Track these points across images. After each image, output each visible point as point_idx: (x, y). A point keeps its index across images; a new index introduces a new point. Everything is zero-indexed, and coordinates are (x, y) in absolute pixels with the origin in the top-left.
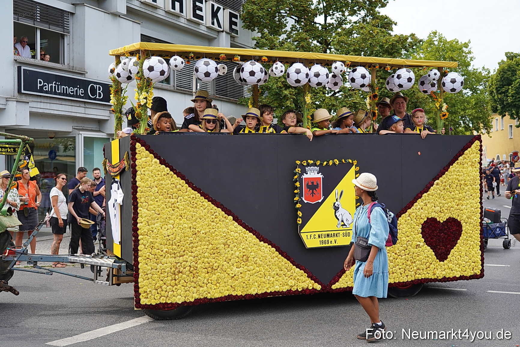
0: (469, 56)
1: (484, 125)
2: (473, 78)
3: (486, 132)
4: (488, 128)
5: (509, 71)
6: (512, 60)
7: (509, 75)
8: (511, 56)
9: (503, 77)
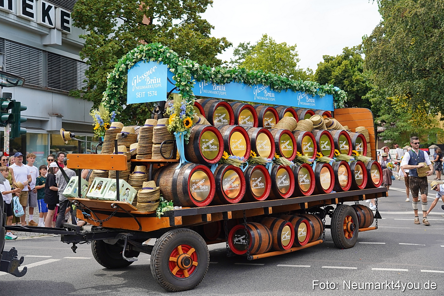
0: (295, 58)
2: (299, 77)
5: (325, 72)
6: (329, 62)
7: (325, 75)
8: (327, 59)
9: (320, 77)
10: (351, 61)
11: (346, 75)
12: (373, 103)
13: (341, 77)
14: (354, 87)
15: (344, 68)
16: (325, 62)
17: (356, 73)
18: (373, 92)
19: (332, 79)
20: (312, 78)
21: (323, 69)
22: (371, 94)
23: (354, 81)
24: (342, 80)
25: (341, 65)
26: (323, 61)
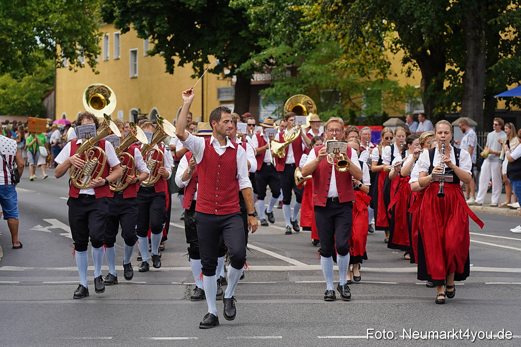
1: (84, 47)
3: (88, 63)
4: (92, 54)
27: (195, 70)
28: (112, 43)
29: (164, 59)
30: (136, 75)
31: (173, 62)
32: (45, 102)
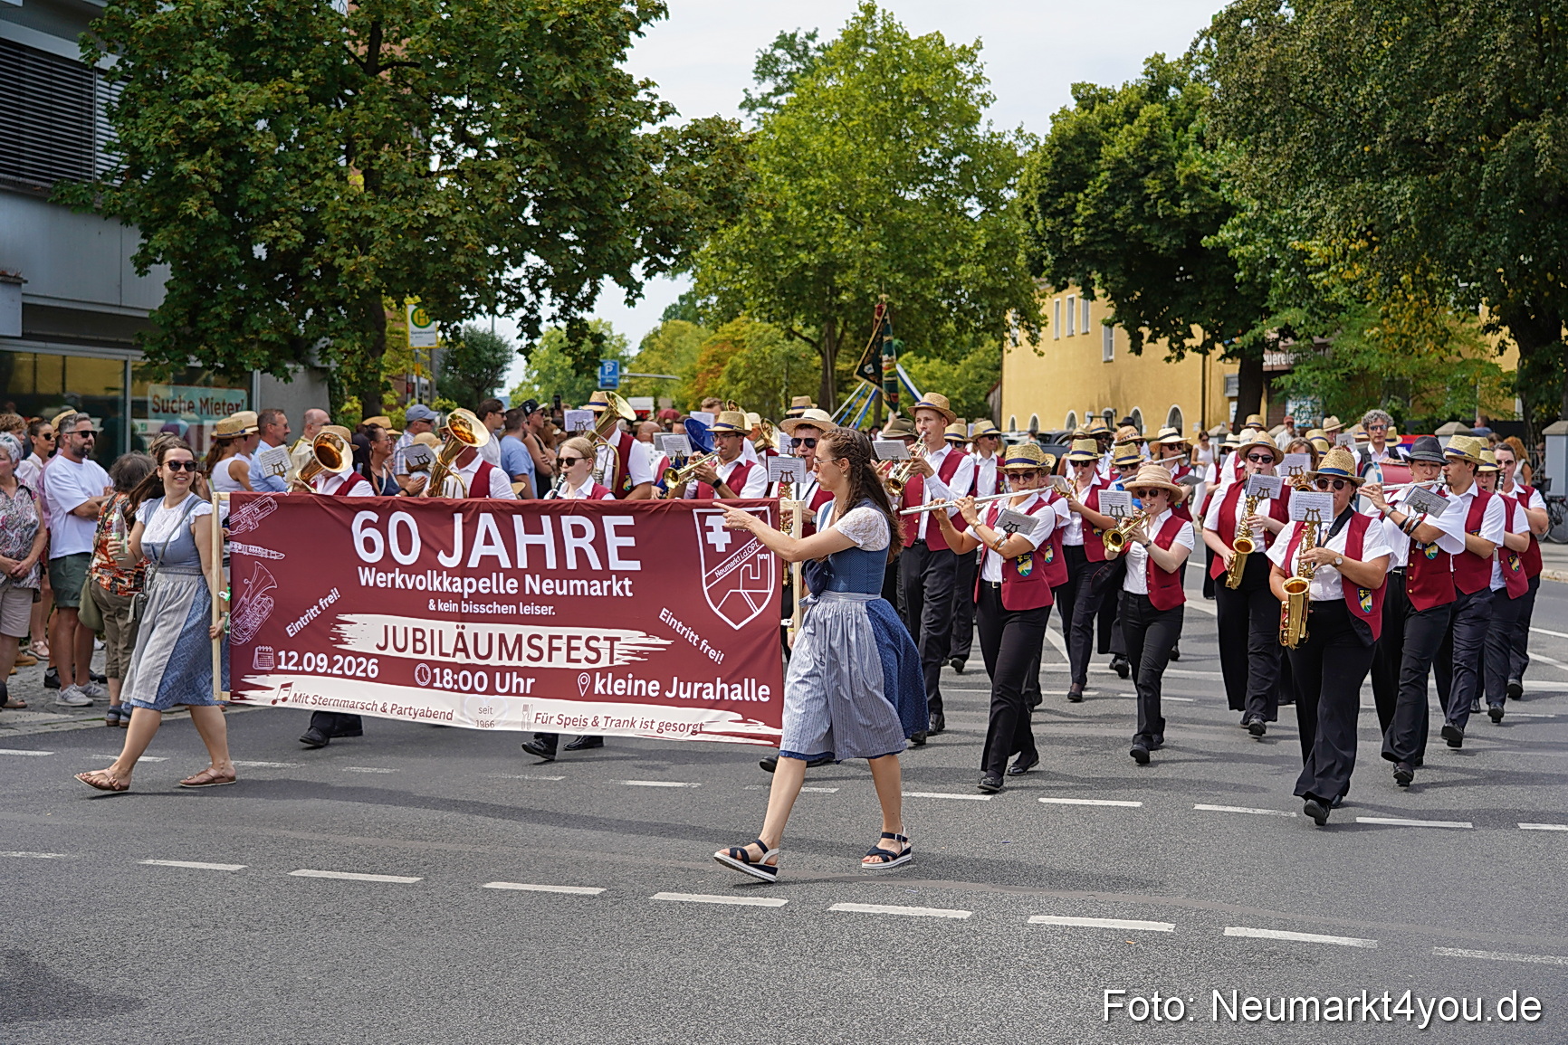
0: (976, 90)
1: (1019, 315)
2: (988, 162)
3: (1028, 339)
4: (1033, 325)
5: (1079, 144)
6: (1092, 110)
7: (1079, 155)
8: (1088, 98)
9: (1059, 161)
10: (1173, 109)
11: (1154, 158)
12: (1244, 265)
13: (1135, 167)
14: (1182, 203)
15: (1145, 134)
16: (1080, 110)
17: (1190, 152)
18: (1243, 222)
19: (1103, 171)
20: (1030, 167)
21: (1072, 133)
22: (1236, 228)
23: (1182, 183)
24: (1136, 175)
25: (1136, 122)
26: (1072, 105)
27: (1172, 348)
28: (1078, 309)
29: (1125, 332)
30: (1111, 358)
31: (1141, 335)
32: (991, 399)
